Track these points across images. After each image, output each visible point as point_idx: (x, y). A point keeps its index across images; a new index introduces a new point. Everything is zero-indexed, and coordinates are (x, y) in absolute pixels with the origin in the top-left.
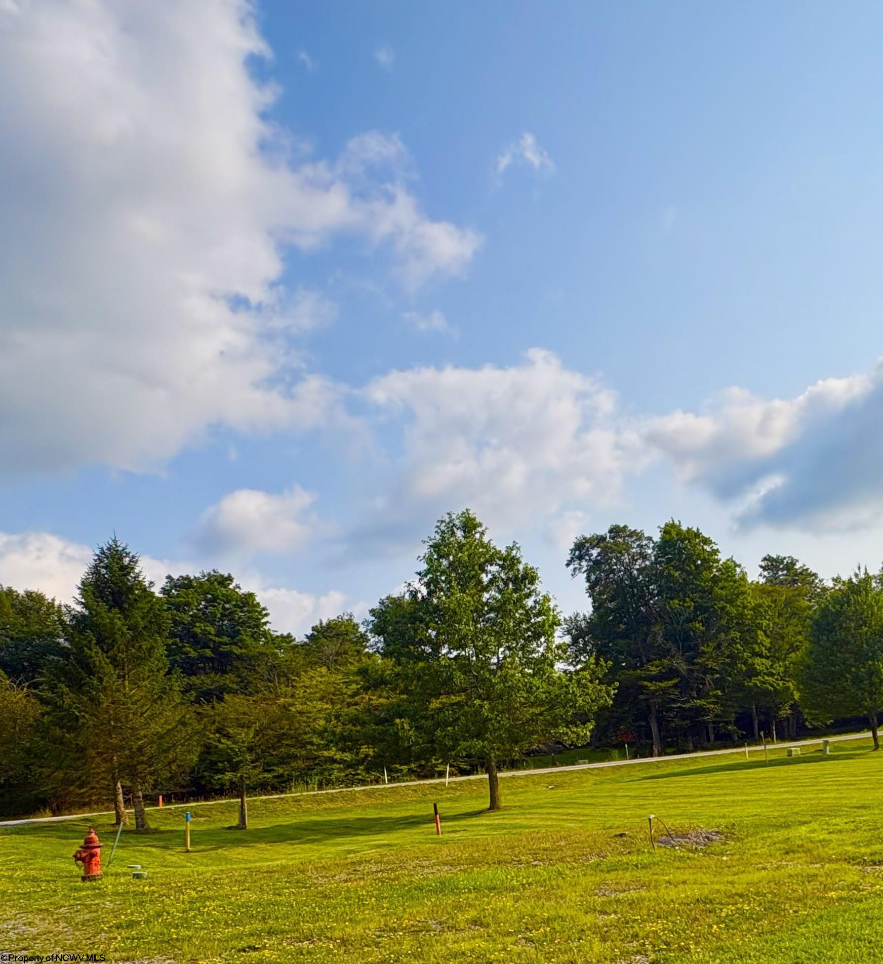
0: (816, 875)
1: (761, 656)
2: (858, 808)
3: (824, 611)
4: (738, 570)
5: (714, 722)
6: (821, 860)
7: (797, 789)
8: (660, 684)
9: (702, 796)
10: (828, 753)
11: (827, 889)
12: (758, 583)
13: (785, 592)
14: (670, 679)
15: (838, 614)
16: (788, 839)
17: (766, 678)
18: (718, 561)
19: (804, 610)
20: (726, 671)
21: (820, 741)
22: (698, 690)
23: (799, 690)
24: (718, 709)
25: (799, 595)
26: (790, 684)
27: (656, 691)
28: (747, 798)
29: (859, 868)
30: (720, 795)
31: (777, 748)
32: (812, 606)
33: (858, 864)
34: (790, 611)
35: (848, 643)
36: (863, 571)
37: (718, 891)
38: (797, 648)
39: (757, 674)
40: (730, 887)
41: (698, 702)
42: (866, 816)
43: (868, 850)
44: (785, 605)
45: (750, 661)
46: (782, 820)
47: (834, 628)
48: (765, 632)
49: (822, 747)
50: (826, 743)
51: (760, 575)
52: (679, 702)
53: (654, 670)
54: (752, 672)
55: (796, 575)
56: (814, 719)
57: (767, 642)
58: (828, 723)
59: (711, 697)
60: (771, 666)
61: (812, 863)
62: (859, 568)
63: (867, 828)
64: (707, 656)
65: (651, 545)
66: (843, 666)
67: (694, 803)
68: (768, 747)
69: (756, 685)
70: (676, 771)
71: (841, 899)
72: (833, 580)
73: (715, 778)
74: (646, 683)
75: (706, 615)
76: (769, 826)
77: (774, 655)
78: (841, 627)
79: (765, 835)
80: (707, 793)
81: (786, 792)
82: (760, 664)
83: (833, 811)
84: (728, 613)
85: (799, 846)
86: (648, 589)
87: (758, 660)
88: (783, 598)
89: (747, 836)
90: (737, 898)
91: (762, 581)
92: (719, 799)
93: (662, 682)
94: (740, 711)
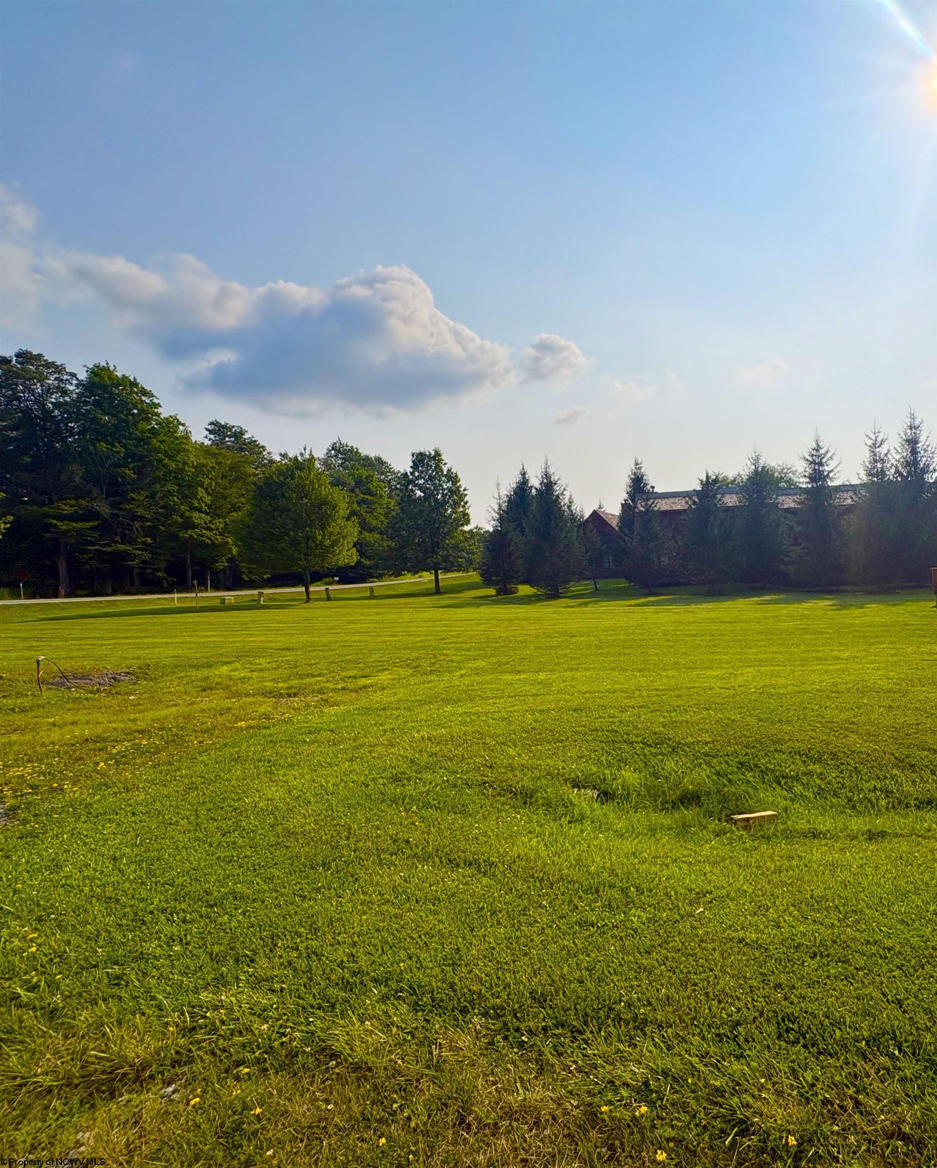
0: (230, 709)
1: (200, 511)
2: (283, 649)
3: (268, 481)
4: (181, 428)
5: (140, 568)
6: (238, 695)
7: (226, 633)
8: (74, 524)
9: (114, 638)
10: (262, 602)
11: (238, 719)
12: (203, 443)
13: (231, 457)
14: (88, 521)
15: (281, 484)
16: (207, 677)
17: (204, 532)
18: (158, 415)
19: (250, 476)
20: (159, 520)
21: (255, 592)
22: (123, 535)
23: (236, 545)
24: (147, 556)
25: (245, 462)
26: (230, 540)
27: (69, 531)
28: (169, 641)
29: (274, 700)
30: (138, 637)
31: (211, 596)
32: (258, 474)
33: (274, 697)
34: (235, 474)
35: (289, 510)
36: (308, 452)
37: (115, 729)
38: (239, 509)
39: (194, 526)
40: (130, 724)
41: (122, 547)
42: (290, 656)
43: (286, 685)
44: (230, 470)
45: (187, 514)
46: (205, 661)
47: (276, 496)
48: (206, 489)
49: (256, 598)
50: (261, 594)
51: (206, 437)
52: (97, 544)
53: (67, 510)
54: (189, 525)
55: (244, 444)
56: (250, 573)
57: (208, 499)
58: (265, 577)
59: (139, 543)
60: (211, 522)
61: (228, 698)
62: (305, 449)
63: (287, 666)
64: (138, 503)
65: (75, 382)
66: (282, 530)
67: (105, 645)
68: (199, 595)
69: (191, 536)
70: (87, 613)
71: (251, 727)
72: (281, 455)
73: (134, 621)
74: (54, 521)
75: (139, 464)
76: (190, 666)
77: (215, 511)
78: (283, 496)
79: (183, 674)
80: (122, 635)
81: (213, 636)
82: (197, 517)
83: (259, 652)
84: (166, 466)
85: (217, 684)
86: (67, 425)
87: (196, 515)
88: (228, 462)
89: (162, 677)
90: (136, 734)
91: (207, 442)
92: (136, 641)
93: (76, 523)
94: (172, 559)
